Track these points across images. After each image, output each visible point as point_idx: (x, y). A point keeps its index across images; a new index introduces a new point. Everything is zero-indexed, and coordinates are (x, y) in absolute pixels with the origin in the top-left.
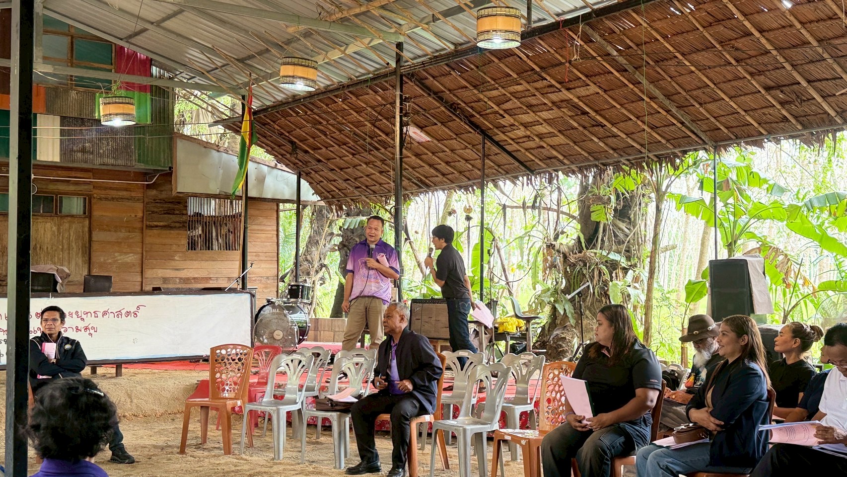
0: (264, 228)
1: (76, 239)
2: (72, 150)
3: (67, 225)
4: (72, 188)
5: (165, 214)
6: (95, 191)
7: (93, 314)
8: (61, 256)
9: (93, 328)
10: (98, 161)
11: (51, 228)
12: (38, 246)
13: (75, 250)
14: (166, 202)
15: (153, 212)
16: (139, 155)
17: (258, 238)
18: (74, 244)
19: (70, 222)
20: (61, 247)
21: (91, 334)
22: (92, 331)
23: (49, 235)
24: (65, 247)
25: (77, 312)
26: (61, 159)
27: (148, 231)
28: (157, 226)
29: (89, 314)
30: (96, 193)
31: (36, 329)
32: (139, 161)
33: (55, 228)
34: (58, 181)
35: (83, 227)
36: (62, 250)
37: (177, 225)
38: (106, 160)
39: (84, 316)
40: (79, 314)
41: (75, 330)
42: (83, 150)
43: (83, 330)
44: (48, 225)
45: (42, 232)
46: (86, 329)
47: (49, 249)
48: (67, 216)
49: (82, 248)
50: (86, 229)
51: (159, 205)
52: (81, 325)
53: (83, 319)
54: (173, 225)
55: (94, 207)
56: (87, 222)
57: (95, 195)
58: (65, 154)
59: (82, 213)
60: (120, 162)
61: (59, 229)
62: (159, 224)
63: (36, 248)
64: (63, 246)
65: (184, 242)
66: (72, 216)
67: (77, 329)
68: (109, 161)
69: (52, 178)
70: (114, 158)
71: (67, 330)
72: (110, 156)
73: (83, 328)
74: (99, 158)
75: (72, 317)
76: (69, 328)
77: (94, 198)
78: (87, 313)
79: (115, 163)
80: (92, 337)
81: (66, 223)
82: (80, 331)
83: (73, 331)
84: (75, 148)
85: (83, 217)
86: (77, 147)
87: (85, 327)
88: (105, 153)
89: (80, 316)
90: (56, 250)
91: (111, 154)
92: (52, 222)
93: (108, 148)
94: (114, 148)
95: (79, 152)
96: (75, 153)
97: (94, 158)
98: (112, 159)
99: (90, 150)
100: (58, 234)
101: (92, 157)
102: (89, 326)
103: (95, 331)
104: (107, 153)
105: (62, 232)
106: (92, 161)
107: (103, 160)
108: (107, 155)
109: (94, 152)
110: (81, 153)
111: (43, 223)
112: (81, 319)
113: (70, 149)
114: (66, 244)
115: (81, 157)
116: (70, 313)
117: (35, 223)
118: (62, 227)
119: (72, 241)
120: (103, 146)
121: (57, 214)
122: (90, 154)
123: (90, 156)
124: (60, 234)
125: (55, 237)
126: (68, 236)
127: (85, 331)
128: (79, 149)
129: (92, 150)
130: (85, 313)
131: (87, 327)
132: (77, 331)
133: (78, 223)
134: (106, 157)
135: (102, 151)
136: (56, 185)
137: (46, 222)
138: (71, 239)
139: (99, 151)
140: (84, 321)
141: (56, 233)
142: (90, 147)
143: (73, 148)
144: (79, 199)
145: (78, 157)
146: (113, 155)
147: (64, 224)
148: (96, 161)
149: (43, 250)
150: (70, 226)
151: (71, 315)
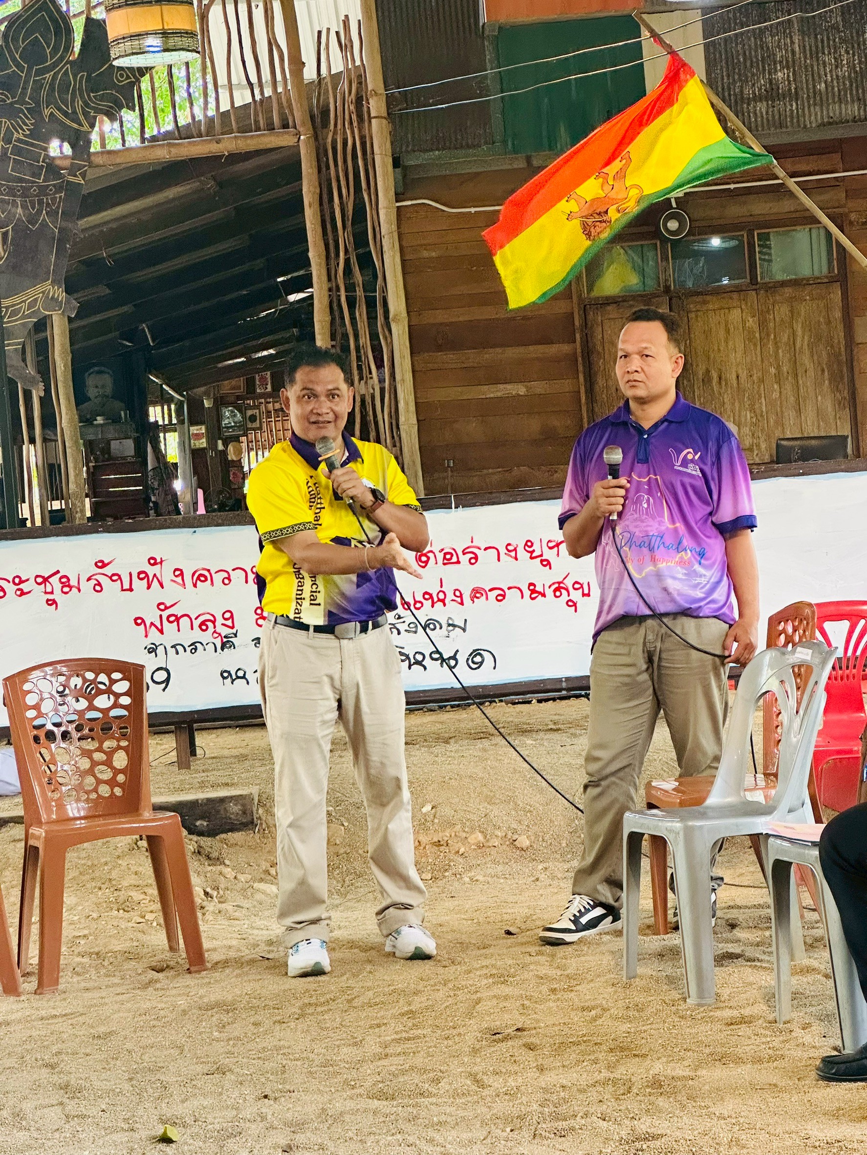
1: (810, 346)
3: (782, 311)
4: (787, 205)
6: (851, 204)
8: (776, 395)
10: (814, 116)
11: (744, 322)
12: (715, 375)
13: (811, 373)
18: (806, 359)
19: (791, 300)
20: (773, 370)
21: (571, 604)
22: (576, 595)
23: (738, 341)
24: (785, 369)
25: (529, 544)
30: (855, 209)
31: (419, 598)
33: (751, 322)
34: (749, 191)
35: (828, 308)
36: (778, 378)
38: (835, 110)
39: (549, 555)
40: (536, 547)
41: (527, 593)
42: (772, 94)
43: (549, 592)
44: (735, 315)
45: (722, 334)
46: (559, 588)
47: (742, 381)
48: (783, 284)
49: (829, 367)
50: (838, 314)
52: (544, 578)
53: (546, 563)
56: (836, 295)
57: (853, 217)
59: (825, 270)
61: (763, 324)
63: (710, 380)
64: (778, 368)
66: (798, 283)
67: (535, 592)
68: (846, 109)
69: (732, 186)
70: (859, 100)
71: (504, 596)
72: (846, 95)
73: (550, 587)
74: (818, 108)
75: (516, 559)
76: (509, 588)
77: (851, 223)
78: (558, 545)
79: (862, 113)
80: (576, 611)
81: (782, 303)
82: (544, 595)
83: (522, 597)
84: (748, 91)
85: (826, 280)
86: (753, 85)
87: (557, 585)
88: (833, 88)
89: (540, 553)
90: (762, 380)
91: (851, 90)
92: (743, 307)
93: (840, 73)
94: (858, 69)
95: (761, 101)
96: (749, 104)
97: (803, 110)
98: (853, 101)
99: (790, 89)
100: (763, 335)
101: (797, 109)
102: (565, 581)
103: (584, 595)
104: (836, 89)
105: (772, 330)
106: (798, 121)
107: (828, 110)
108: (837, 94)
109: (800, 93)
110: (765, 103)
111: (723, 311)
112: (542, 561)
113: (735, 95)
114: (786, 360)
115: (767, 113)
116: (510, 548)
117: (699, 313)
118: (771, 317)
119: (801, 352)
120: (825, 70)
121: (757, 283)
122: (791, 100)
123: (792, 105)
124: (768, 335)
125: (755, 345)
126: (789, 339)
127: (556, 596)
128: (760, 89)
129: (796, 89)
130: (551, 545)
131: (562, 585)
132: (533, 596)
133: (812, 299)
134: (836, 99)
135: (823, 85)
136: (745, 203)
137: (729, 308)
138: (798, 345)
139: (814, 86)
140: (550, 568)
141: (757, 335)
142: (789, 82)
143: (742, 92)
144: (814, 232)
145: (759, 114)
146: (857, 91)
147: (777, 307)
148: (810, 116)
149: (726, 384)
150: (792, 311)
151: (513, 554)
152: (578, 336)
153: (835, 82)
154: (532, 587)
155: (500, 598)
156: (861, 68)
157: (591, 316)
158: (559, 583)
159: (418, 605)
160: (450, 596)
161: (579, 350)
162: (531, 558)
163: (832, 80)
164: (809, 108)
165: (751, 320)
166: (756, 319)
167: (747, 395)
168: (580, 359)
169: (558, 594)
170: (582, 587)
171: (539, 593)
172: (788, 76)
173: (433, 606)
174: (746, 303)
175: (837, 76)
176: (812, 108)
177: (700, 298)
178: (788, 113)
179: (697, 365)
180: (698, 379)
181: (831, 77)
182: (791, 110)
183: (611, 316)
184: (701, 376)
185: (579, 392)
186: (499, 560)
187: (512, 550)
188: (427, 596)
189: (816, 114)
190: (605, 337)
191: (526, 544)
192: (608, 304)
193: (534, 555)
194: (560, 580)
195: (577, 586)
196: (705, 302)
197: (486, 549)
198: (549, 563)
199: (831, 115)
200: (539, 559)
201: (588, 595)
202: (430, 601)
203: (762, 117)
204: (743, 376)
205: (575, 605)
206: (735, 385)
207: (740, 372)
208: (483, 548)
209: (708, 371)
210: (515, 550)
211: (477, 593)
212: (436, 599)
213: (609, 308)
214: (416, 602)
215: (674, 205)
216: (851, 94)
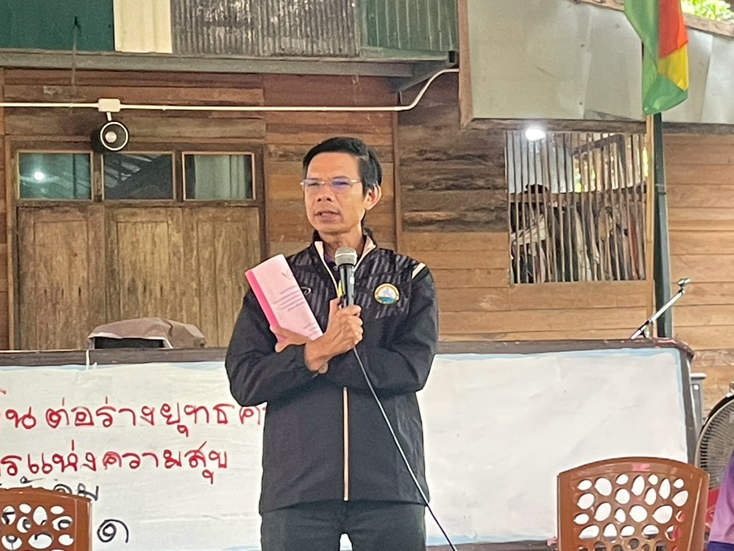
0: (713, 216)
1: (231, 264)
2: (202, 22)
3: (206, 229)
4: (213, 131)
5: (448, 188)
6: (271, 137)
7: (213, 414)
8: (195, 309)
9: (215, 455)
10: (267, 46)
11: (169, 236)
12: (140, 285)
13: (229, 290)
14: (450, 158)
15: (418, 186)
16: (371, 24)
17: (696, 244)
18: (225, 276)
19: (214, 219)
20: (194, 285)
21: (207, 474)
22: (212, 466)
23: (163, 253)
24: (206, 284)
25: (166, 408)
26: (175, 46)
27: (406, 236)
28: (430, 222)
29: (201, 414)
30: (275, 142)
31: (48, 460)
32: (372, 42)
33: (177, 238)
34: (179, 114)
35: (246, 231)
36: (199, 292)
37: (483, 216)
39: (187, 421)
40: (173, 411)
41: (162, 461)
42: (230, 21)
43: (185, 461)
44: (162, 229)
45: (148, 246)
46: (195, 457)
47: (165, 293)
48: (206, 204)
50: (256, 237)
51: (433, 165)
52: (180, 446)
53: (183, 430)
54: (470, 216)
55: (273, 179)
56: (255, 218)
57: (272, 148)
58: (184, 31)
59: (242, 195)
60: (322, 46)
61: (187, 239)
62: (433, 215)
63: (136, 290)
64: (199, 283)
65: (504, 260)
66: (219, 204)
67: (170, 460)
68: (296, 44)
69: (164, 108)
70: (308, 37)
71: (138, 463)
72: (296, 30)
73: (186, 455)
74: (270, 39)
75: (152, 423)
76: (144, 455)
77: (270, 154)
78: (195, 411)
79: (310, 49)
80: (212, 482)
81: (205, 222)
82: (179, 464)
83: (157, 465)
84: (208, 16)
85: (246, 205)
86: (213, 11)
87: (192, 454)
88: (285, 24)
89: (177, 419)
90: (184, 294)
91: (301, 26)
92: (170, 222)
93: (291, 10)
94: (307, 8)
95: (219, 26)
96: (208, 28)
97: (258, 39)
98: (302, 38)
99: (246, 19)
100: (187, 251)
101: (252, 37)
102: (202, 450)
103: (221, 466)
104: (287, 24)
105: (195, 247)
106: (253, 48)
107: (280, 42)
108: (288, 28)
109: (256, 23)
110: (223, 28)
111: (150, 225)
112: (179, 427)
113: (196, 18)
114: (207, 276)
115: (225, 38)
116: (147, 411)
117: (130, 225)
118: (195, 234)
119: (221, 270)
120: (278, 6)
121: (183, 201)
122: (246, 30)
123: (247, 34)
124: (191, 251)
125: (179, 259)
126: (210, 257)
127: (192, 466)
128: (219, 16)
129: (252, 19)
130: (189, 410)
131: (198, 454)
132: (169, 464)
133: (233, 221)
134: (288, 33)
135: (276, 19)
136: (175, 125)
137: (156, 222)
138: (218, 262)
139: (268, 19)
140: (187, 435)
141: (182, 250)
142: (246, 12)
143: (202, 16)
144: (234, 159)
145: (217, 38)
146: (306, 27)
147: (200, 226)
148: (263, 46)
149: (151, 294)
150: (214, 232)
151: (149, 418)
152: (10, 237)
153: (287, 17)
154: (167, 455)
155: (134, 465)
156: (309, 8)
157: (23, 216)
158: (195, 452)
159: (47, 469)
160: (82, 460)
161: (10, 250)
162: (169, 423)
163: (285, 15)
164: (263, 39)
165: (177, 235)
166: (181, 234)
167: (169, 307)
168: (10, 260)
169: (194, 463)
170: (218, 457)
171: (175, 461)
172: (245, 6)
173: (63, 470)
174: (172, 219)
175: (289, 12)
176: (265, 38)
177: (128, 210)
178: (244, 40)
179: (124, 276)
180: (124, 287)
181: (284, 12)
182: (247, 38)
183: (45, 219)
184: (126, 286)
185: (7, 292)
186: (134, 424)
187: (148, 414)
188: (57, 459)
189: (269, 45)
190: (37, 239)
191: (163, 408)
192: (42, 208)
193: (171, 420)
194: (197, 448)
195: (213, 456)
196: (134, 214)
197: (121, 411)
198: (186, 430)
199: (283, 47)
200: (176, 425)
201: (225, 466)
202: (60, 465)
203: (220, 40)
204: (167, 288)
205: (211, 476)
206: (159, 296)
207: (163, 283)
208: (118, 409)
209: (133, 281)
210: (151, 413)
211: (110, 458)
212: (66, 463)
213: (43, 212)
214: (45, 465)
215: (110, 119)
216: (301, 31)
